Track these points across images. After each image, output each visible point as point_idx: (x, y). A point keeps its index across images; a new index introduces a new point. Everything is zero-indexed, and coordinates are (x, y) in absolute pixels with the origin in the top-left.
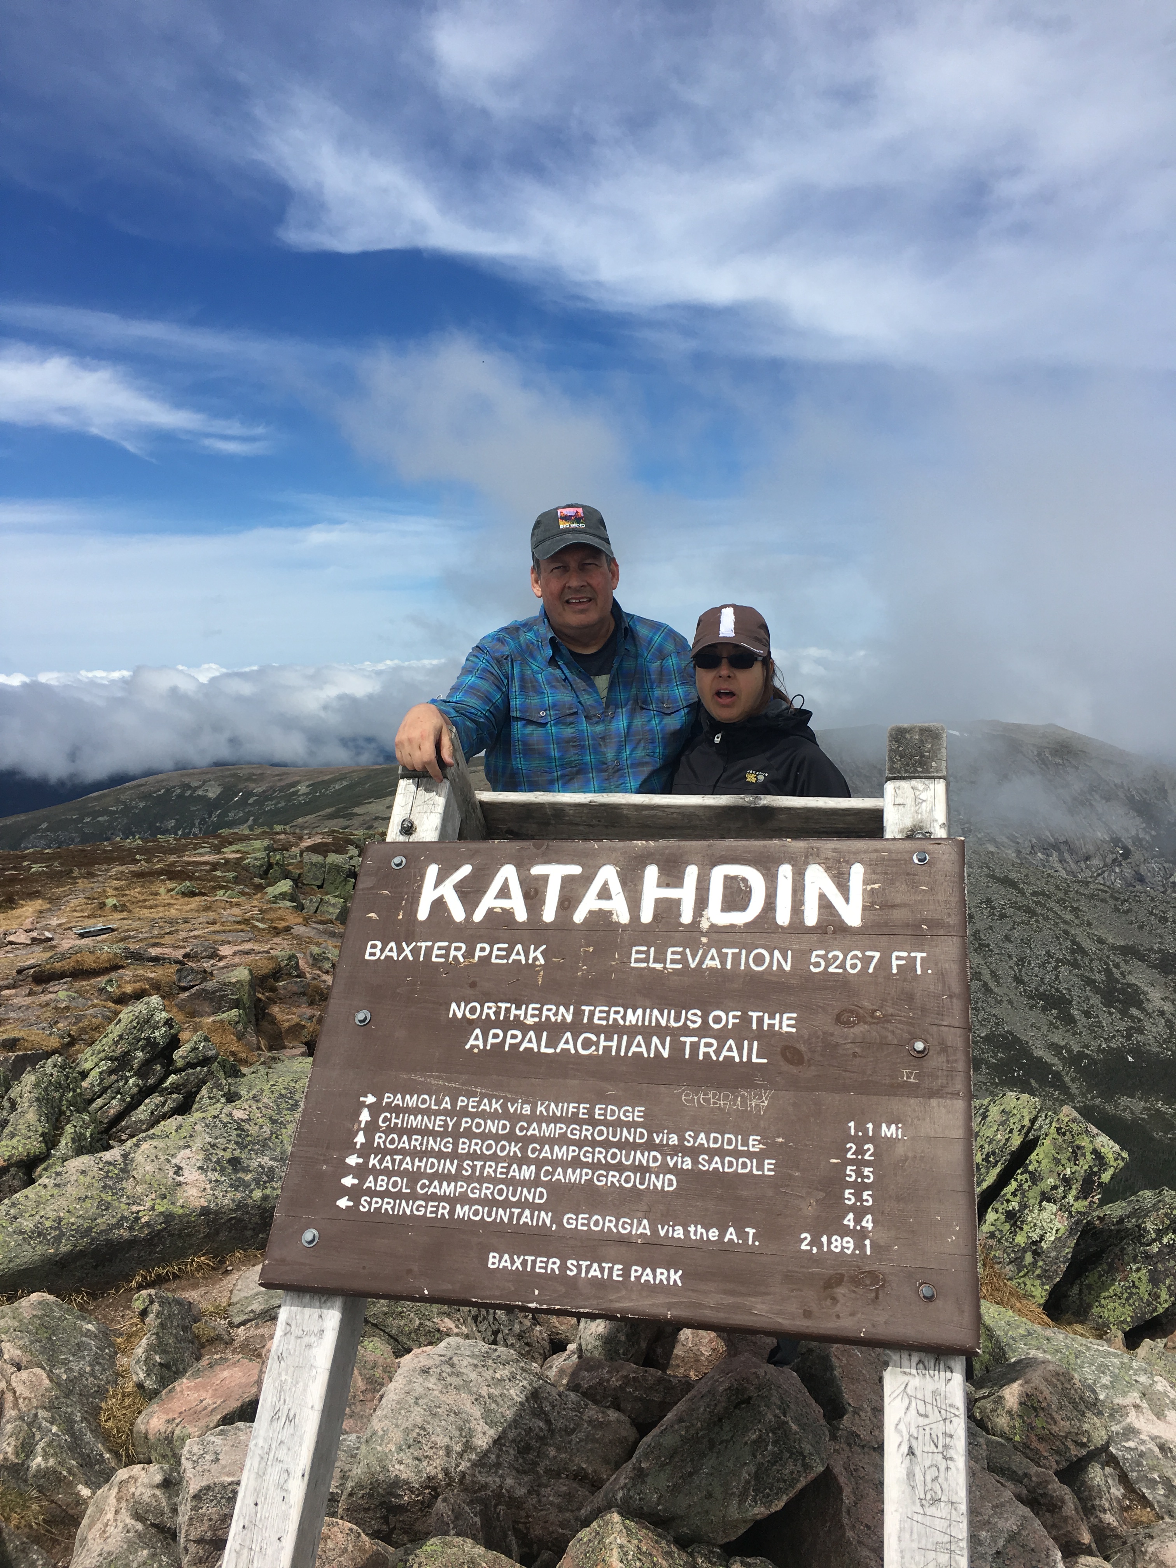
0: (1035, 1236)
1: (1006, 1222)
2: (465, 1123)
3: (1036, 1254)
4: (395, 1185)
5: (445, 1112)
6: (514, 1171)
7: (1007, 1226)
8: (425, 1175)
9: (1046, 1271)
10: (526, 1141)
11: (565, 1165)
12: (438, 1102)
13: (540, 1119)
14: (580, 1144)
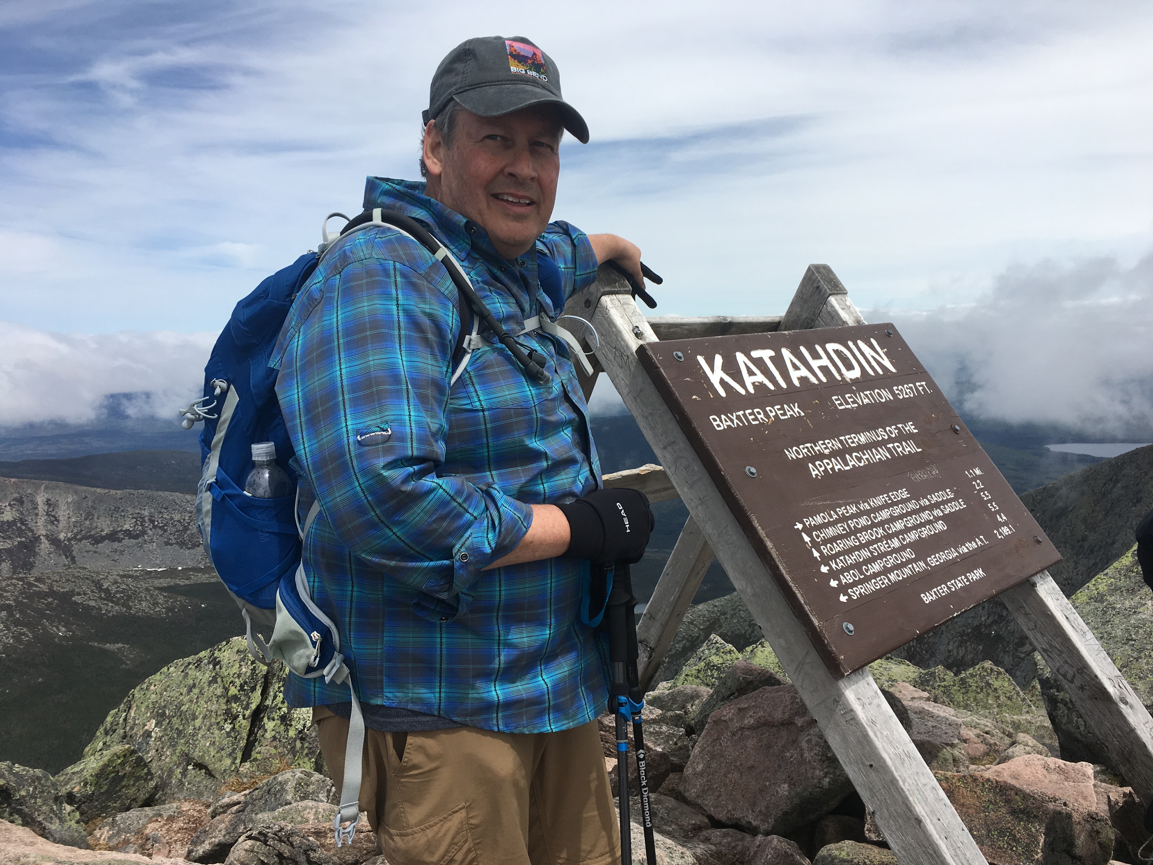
0: (300, 727)
1: (281, 724)
2: (851, 524)
3: (302, 739)
5: (838, 521)
7: (282, 728)
9: (311, 748)
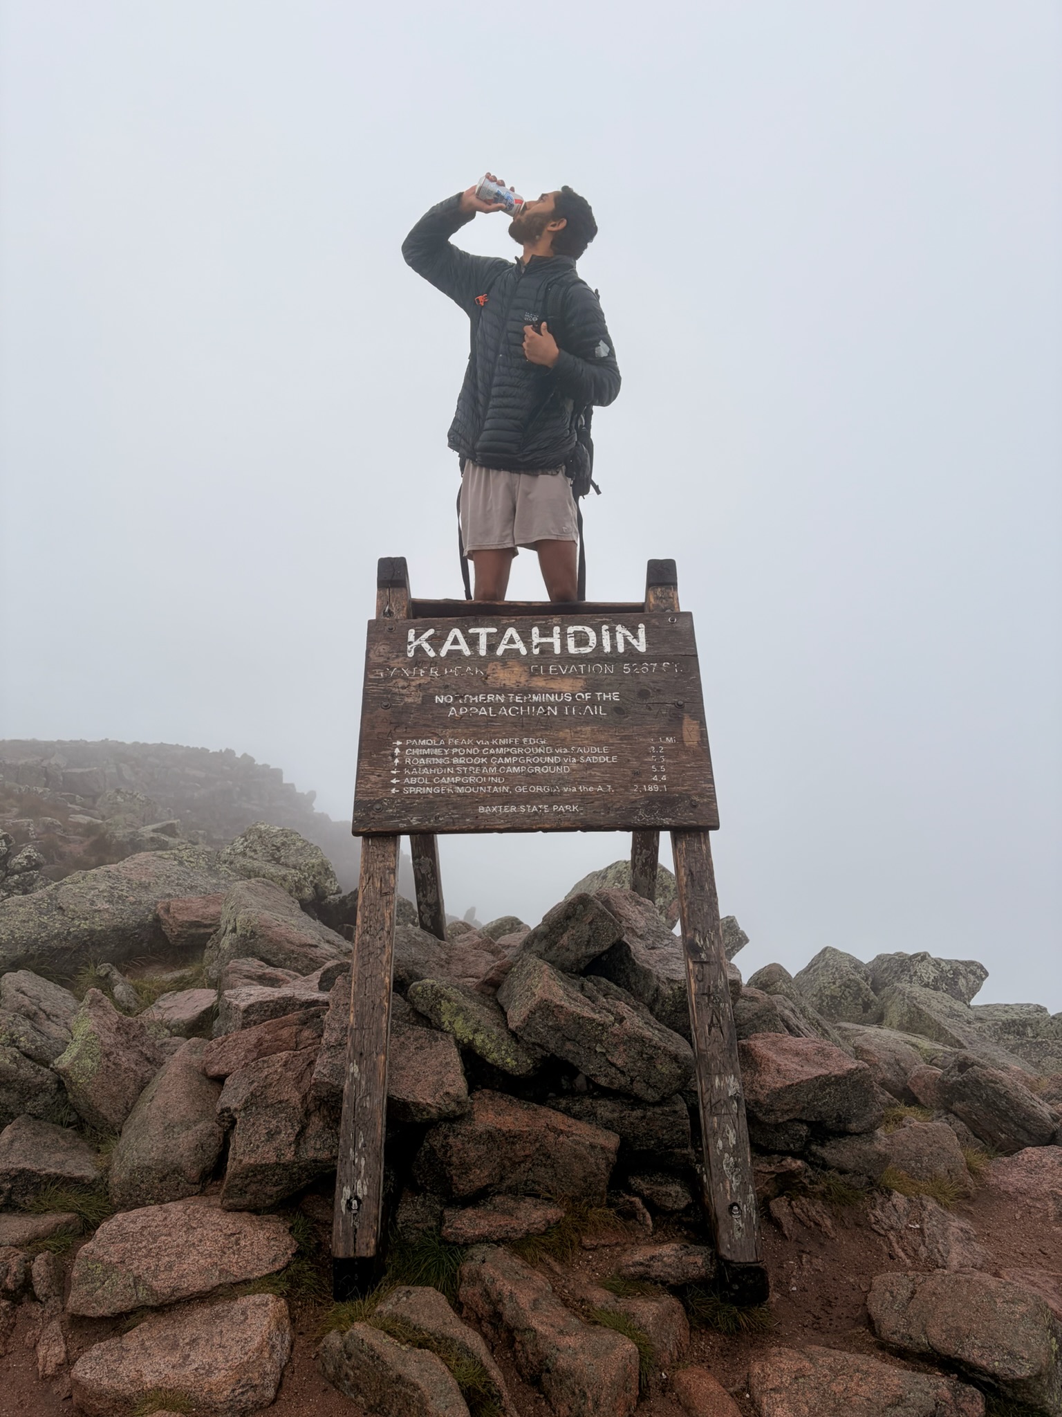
2: (454, 750)
4: (421, 780)
5: (442, 746)
6: (484, 770)
8: (438, 776)
10: (490, 756)
11: (511, 765)
12: (438, 742)
13: (495, 747)
14: (518, 756)
